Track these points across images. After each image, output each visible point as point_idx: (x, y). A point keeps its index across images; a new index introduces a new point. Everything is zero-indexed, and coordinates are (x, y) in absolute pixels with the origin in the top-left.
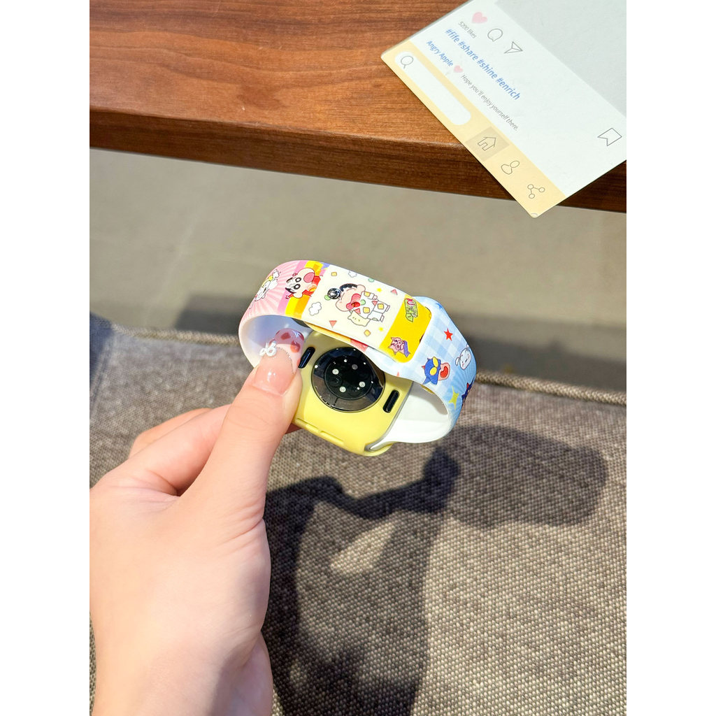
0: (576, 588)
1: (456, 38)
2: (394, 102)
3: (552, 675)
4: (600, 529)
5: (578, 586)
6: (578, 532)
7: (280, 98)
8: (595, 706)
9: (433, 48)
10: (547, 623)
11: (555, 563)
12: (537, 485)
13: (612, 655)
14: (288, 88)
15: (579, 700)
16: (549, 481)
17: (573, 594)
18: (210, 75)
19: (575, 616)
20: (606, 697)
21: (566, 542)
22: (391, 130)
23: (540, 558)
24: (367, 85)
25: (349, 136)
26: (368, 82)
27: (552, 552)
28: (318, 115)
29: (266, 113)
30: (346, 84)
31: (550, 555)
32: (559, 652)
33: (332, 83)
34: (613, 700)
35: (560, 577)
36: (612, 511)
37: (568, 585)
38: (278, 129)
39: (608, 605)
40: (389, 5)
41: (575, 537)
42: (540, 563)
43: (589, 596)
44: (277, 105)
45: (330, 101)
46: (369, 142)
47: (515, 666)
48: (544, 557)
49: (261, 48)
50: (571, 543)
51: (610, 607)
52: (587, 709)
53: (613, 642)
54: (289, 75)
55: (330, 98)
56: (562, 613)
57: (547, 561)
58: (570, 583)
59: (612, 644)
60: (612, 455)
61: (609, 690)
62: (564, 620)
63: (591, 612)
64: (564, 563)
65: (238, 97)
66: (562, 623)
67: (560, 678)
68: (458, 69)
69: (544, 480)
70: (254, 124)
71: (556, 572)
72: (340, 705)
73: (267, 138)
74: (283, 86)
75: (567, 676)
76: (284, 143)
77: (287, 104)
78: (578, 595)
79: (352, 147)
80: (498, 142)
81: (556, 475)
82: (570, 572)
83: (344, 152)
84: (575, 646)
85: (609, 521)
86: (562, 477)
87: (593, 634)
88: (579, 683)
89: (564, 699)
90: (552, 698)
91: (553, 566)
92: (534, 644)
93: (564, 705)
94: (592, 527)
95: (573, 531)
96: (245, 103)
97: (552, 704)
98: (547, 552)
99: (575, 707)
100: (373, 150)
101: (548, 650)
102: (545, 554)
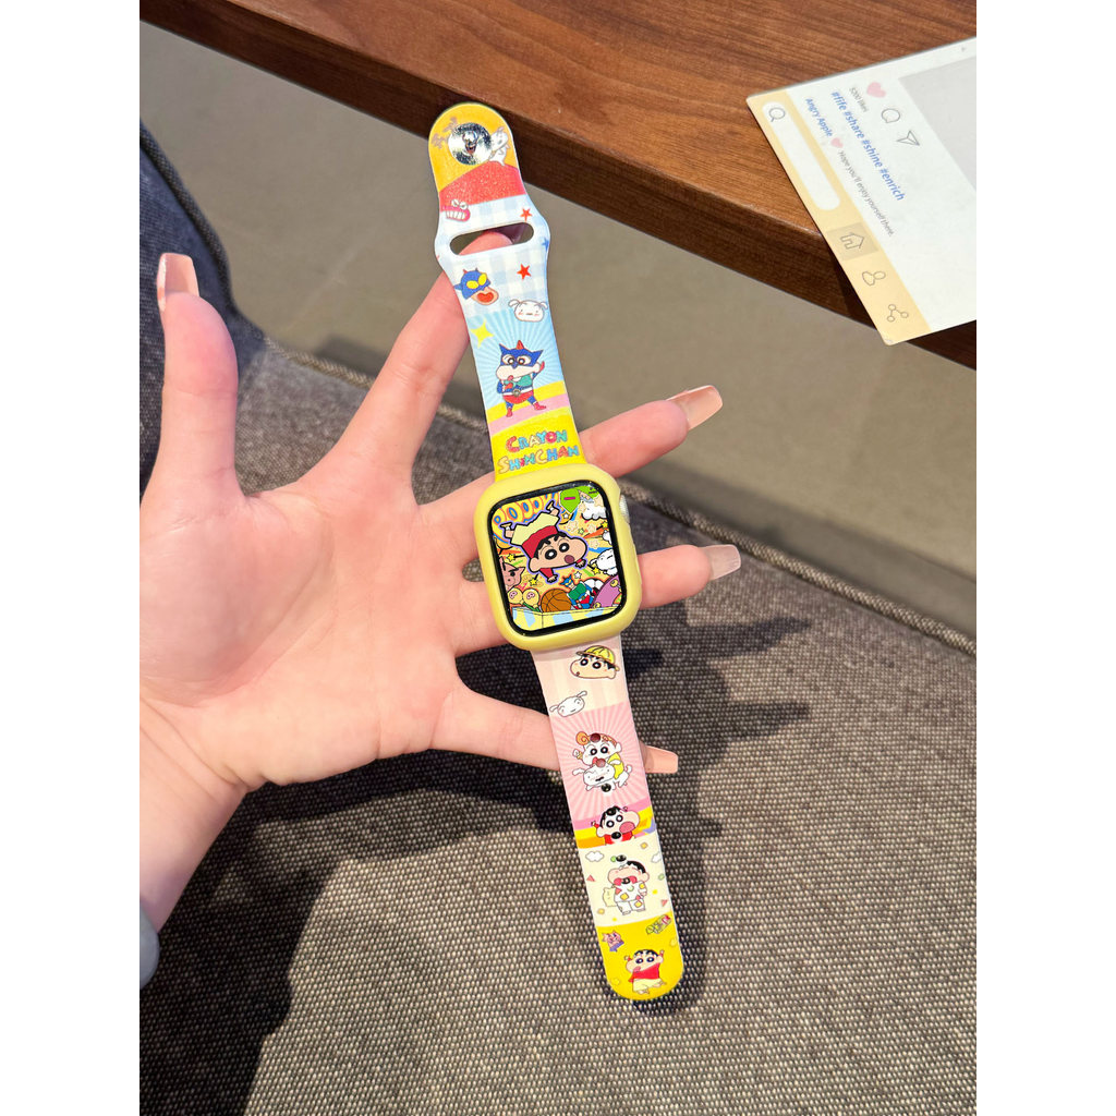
0: (775, 801)
1: (843, 105)
2: (748, 158)
3: (722, 891)
4: (820, 743)
5: (778, 799)
6: (795, 739)
7: (608, 111)
8: (762, 940)
9: (812, 108)
10: (731, 831)
11: (757, 766)
12: (759, 672)
13: (798, 887)
14: (620, 102)
15: (746, 927)
16: (774, 672)
17: (769, 807)
18: (526, 59)
19: (766, 833)
20: (778, 932)
21: (777, 747)
22: (737, 191)
23: (742, 756)
24: (720, 128)
25: (683, 183)
26: (722, 124)
27: (758, 753)
28: (650, 146)
29: (587, 124)
30: (694, 119)
31: (755, 756)
32: (737, 867)
33: (677, 112)
34: (786, 938)
35: (759, 783)
36: (840, 726)
37: (767, 796)
38: (596, 149)
39: (808, 831)
40: (769, 41)
41: (790, 744)
42: (741, 762)
43: (789, 814)
44: (602, 118)
45: (670, 134)
46: (706, 197)
47: (681, 870)
48: (747, 756)
49: (597, 44)
50: (783, 749)
51: (810, 833)
52: (753, 940)
53: (803, 873)
54: (627, 87)
55: (670, 130)
56: (751, 825)
57: (750, 761)
58: (770, 794)
59: (801, 875)
60: (855, 663)
61: (785, 925)
62: (752, 834)
63: (786, 832)
64: (769, 769)
65: (555, 94)
66: (749, 836)
67: (730, 897)
68: (837, 143)
69: (769, 670)
70: (567, 133)
71: (756, 777)
72: (461, 860)
73: (578, 155)
74: (615, 98)
75: (740, 897)
76: (597, 169)
77: (616, 121)
78: (775, 810)
79: (681, 198)
80: (865, 243)
81: (784, 667)
82: (773, 782)
83: (669, 200)
84: (757, 866)
85: (833, 737)
86: (790, 671)
87: (781, 858)
88: (751, 909)
89: (728, 922)
90: (716, 917)
91: (755, 769)
92: (709, 850)
93: (727, 928)
94: (813, 737)
95: (788, 736)
96: (562, 104)
97: (714, 923)
98: (751, 752)
99: (739, 934)
100: (706, 209)
101: (725, 862)
102: (749, 753)
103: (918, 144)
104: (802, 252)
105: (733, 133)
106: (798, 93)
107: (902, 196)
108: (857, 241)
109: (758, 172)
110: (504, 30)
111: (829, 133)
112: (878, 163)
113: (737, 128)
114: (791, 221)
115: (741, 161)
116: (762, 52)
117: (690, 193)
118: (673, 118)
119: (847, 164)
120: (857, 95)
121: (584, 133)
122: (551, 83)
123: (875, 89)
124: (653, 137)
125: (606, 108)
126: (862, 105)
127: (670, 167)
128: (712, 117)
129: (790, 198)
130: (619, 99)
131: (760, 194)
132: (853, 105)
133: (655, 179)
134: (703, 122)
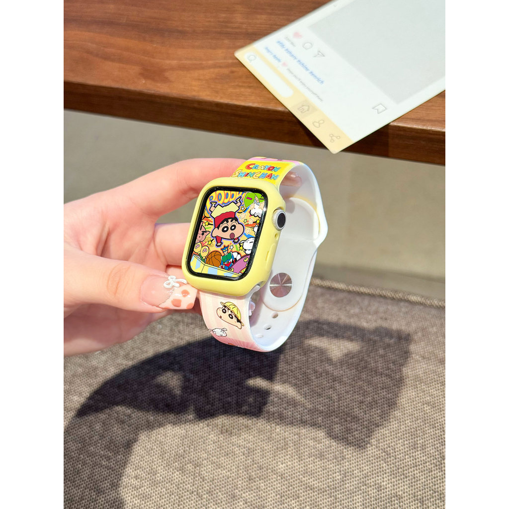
1: (283, 46)
2: (244, 82)
7: (168, 76)
9: (268, 51)
18: (121, 60)
22: (242, 99)
28: (193, 88)
29: (159, 85)
30: (212, 70)
33: (203, 69)
38: (167, 95)
44: (166, 80)
45: (202, 80)
46: (228, 105)
49: (155, 46)
54: (174, 63)
55: (202, 78)
65: (140, 74)
68: (284, 64)
70: (150, 91)
73: (159, 100)
74: (170, 69)
76: (170, 105)
77: (173, 80)
79: (215, 109)
80: (310, 108)
83: (209, 112)
96: (144, 78)
100: (230, 111)
103: (324, 56)
104: (281, 121)
105: (232, 72)
106: (260, 46)
107: (322, 82)
108: (306, 108)
109: (250, 87)
110: (106, 50)
111: (279, 60)
112: (307, 69)
113: (234, 69)
114: (271, 106)
115: (240, 84)
116: (237, 30)
117: (218, 105)
118: (201, 72)
119: (292, 73)
120: (289, 40)
121: (158, 89)
122: (136, 69)
123: (297, 35)
124: (194, 83)
125: (167, 74)
126: (292, 43)
127: (206, 95)
128: (220, 67)
129: (269, 96)
130: (172, 69)
131: (253, 98)
132: (288, 45)
133: (200, 102)
134: (217, 70)
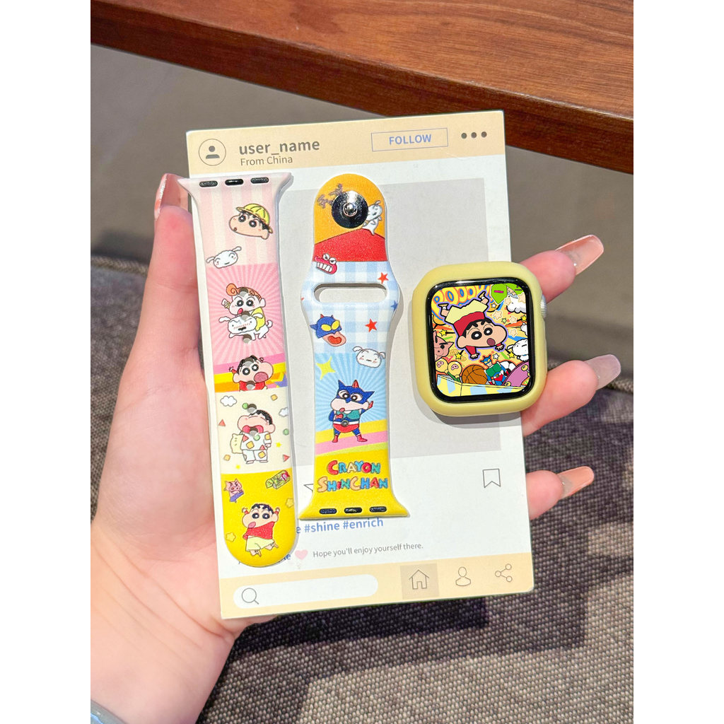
0: (578, 570)
3: (549, 656)
4: (606, 513)
5: (580, 568)
6: (584, 514)
7: (338, 22)
8: (591, 691)
10: (547, 603)
11: (558, 543)
13: (612, 640)
14: (347, 13)
15: (575, 683)
17: (575, 576)
19: (576, 599)
20: (603, 682)
21: (571, 523)
23: (543, 537)
24: (434, 21)
25: (412, 72)
26: (435, 18)
27: (556, 532)
29: (323, 35)
31: (554, 535)
32: (558, 633)
36: (619, 496)
37: (571, 567)
39: (611, 590)
41: (580, 519)
42: (543, 542)
43: (592, 579)
44: (335, 29)
47: (512, 644)
48: (547, 537)
50: (576, 524)
51: (613, 592)
52: (583, 692)
53: (614, 627)
55: (393, 29)
56: (562, 594)
57: (551, 540)
58: (573, 564)
59: (612, 629)
61: (607, 675)
62: (564, 602)
64: (567, 544)
66: (562, 605)
67: (557, 660)
71: (558, 552)
75: (565, 658)
78: (580, 578)
82: (573, 554)
84: (574, 628)
85: (616, 506)
87: (593, 618)
88: (576, 666)
89: (560, 681)
90: (549, 679)
91: (556, 546)
92: (532, 623)
93: (560, 687)
94: (599, 510)
95: (578, 513)
97: (548, 684)
98: (550, 531)
99: (571, 690)
101: (547, 630)
102: (548, 533)
118: (393, 19)
121: (322, 44)
125: (336, 19)
127: (399, 61)
130: (345, 10)
131: (478, 71)
